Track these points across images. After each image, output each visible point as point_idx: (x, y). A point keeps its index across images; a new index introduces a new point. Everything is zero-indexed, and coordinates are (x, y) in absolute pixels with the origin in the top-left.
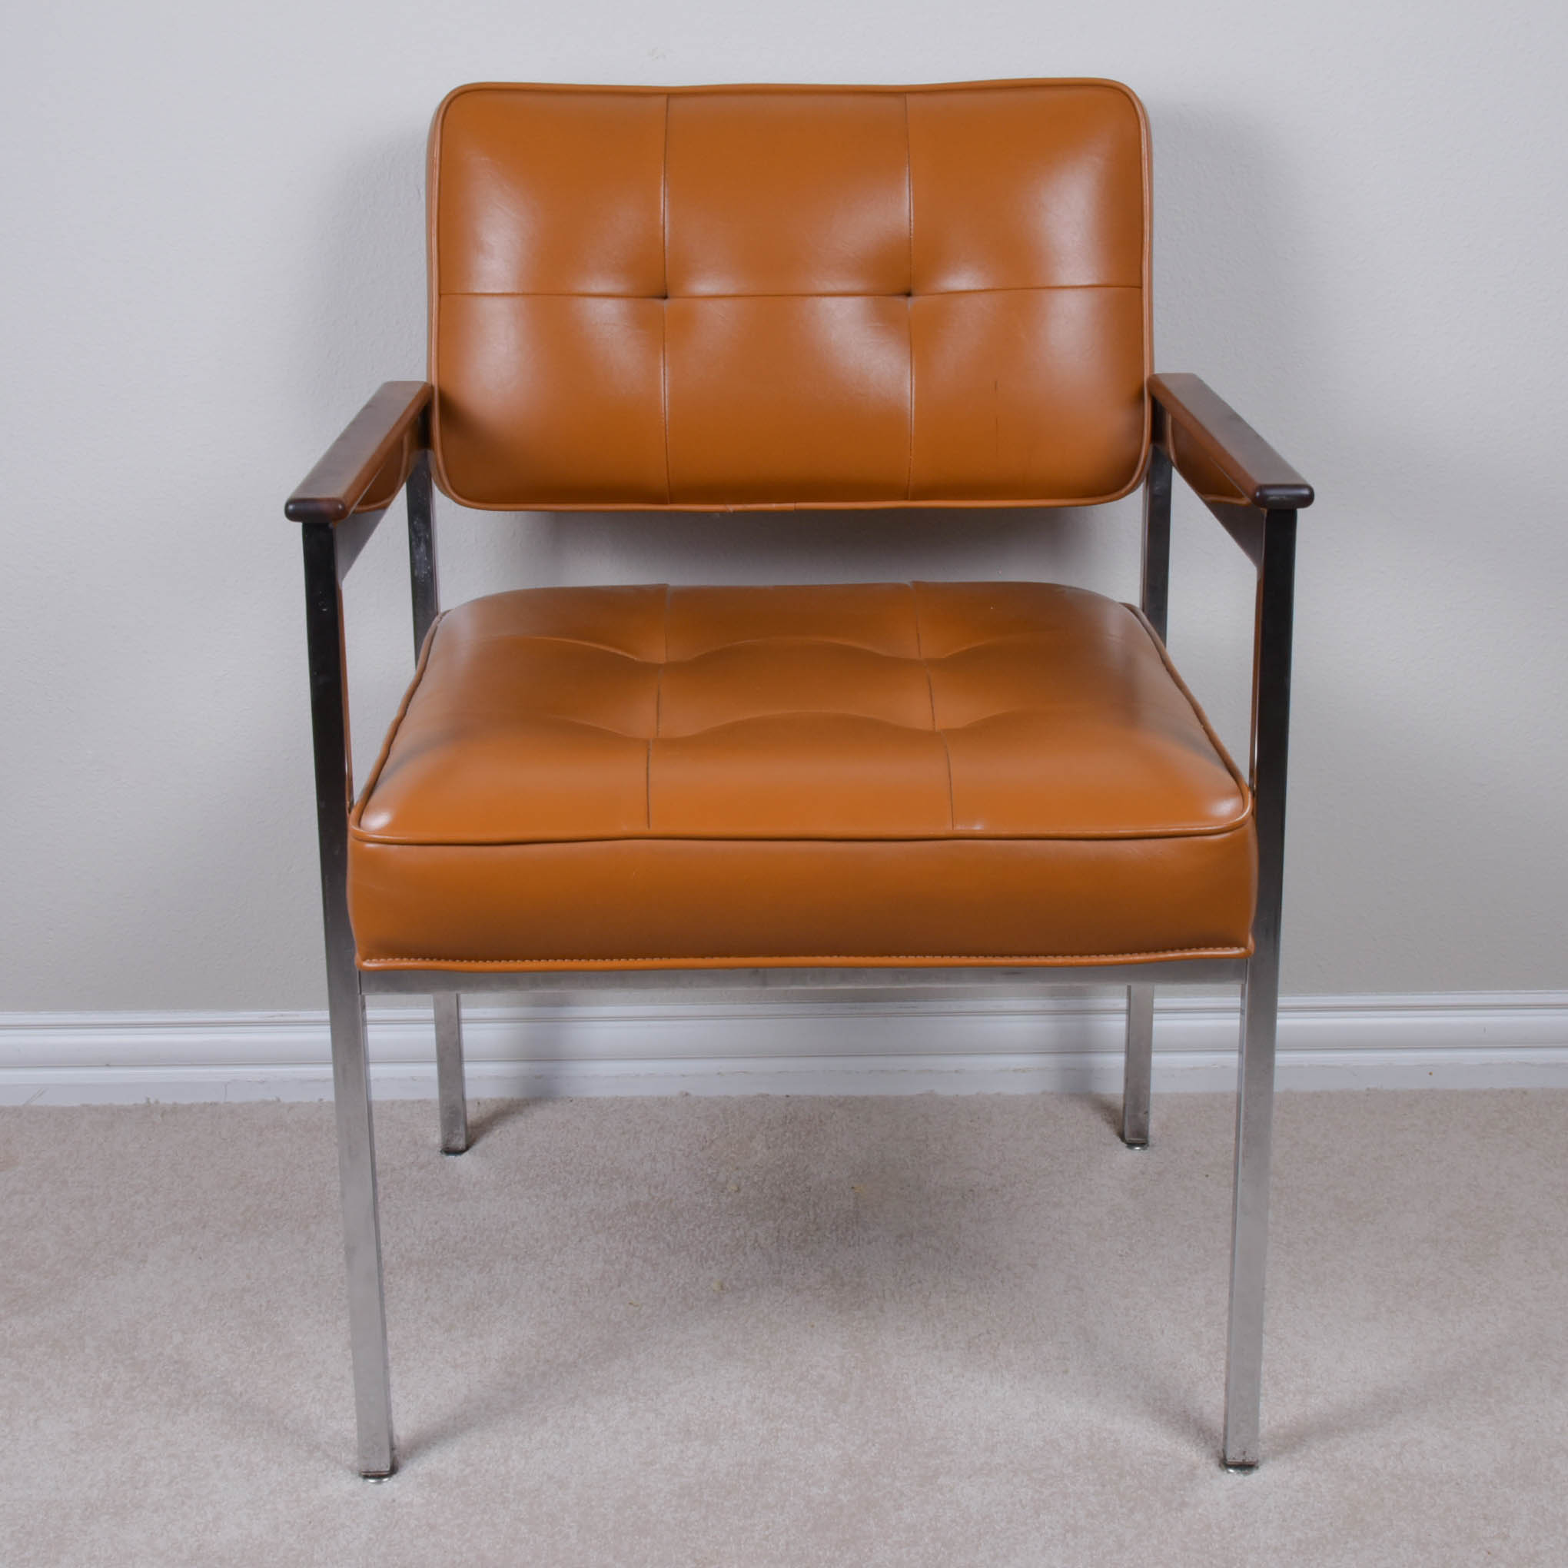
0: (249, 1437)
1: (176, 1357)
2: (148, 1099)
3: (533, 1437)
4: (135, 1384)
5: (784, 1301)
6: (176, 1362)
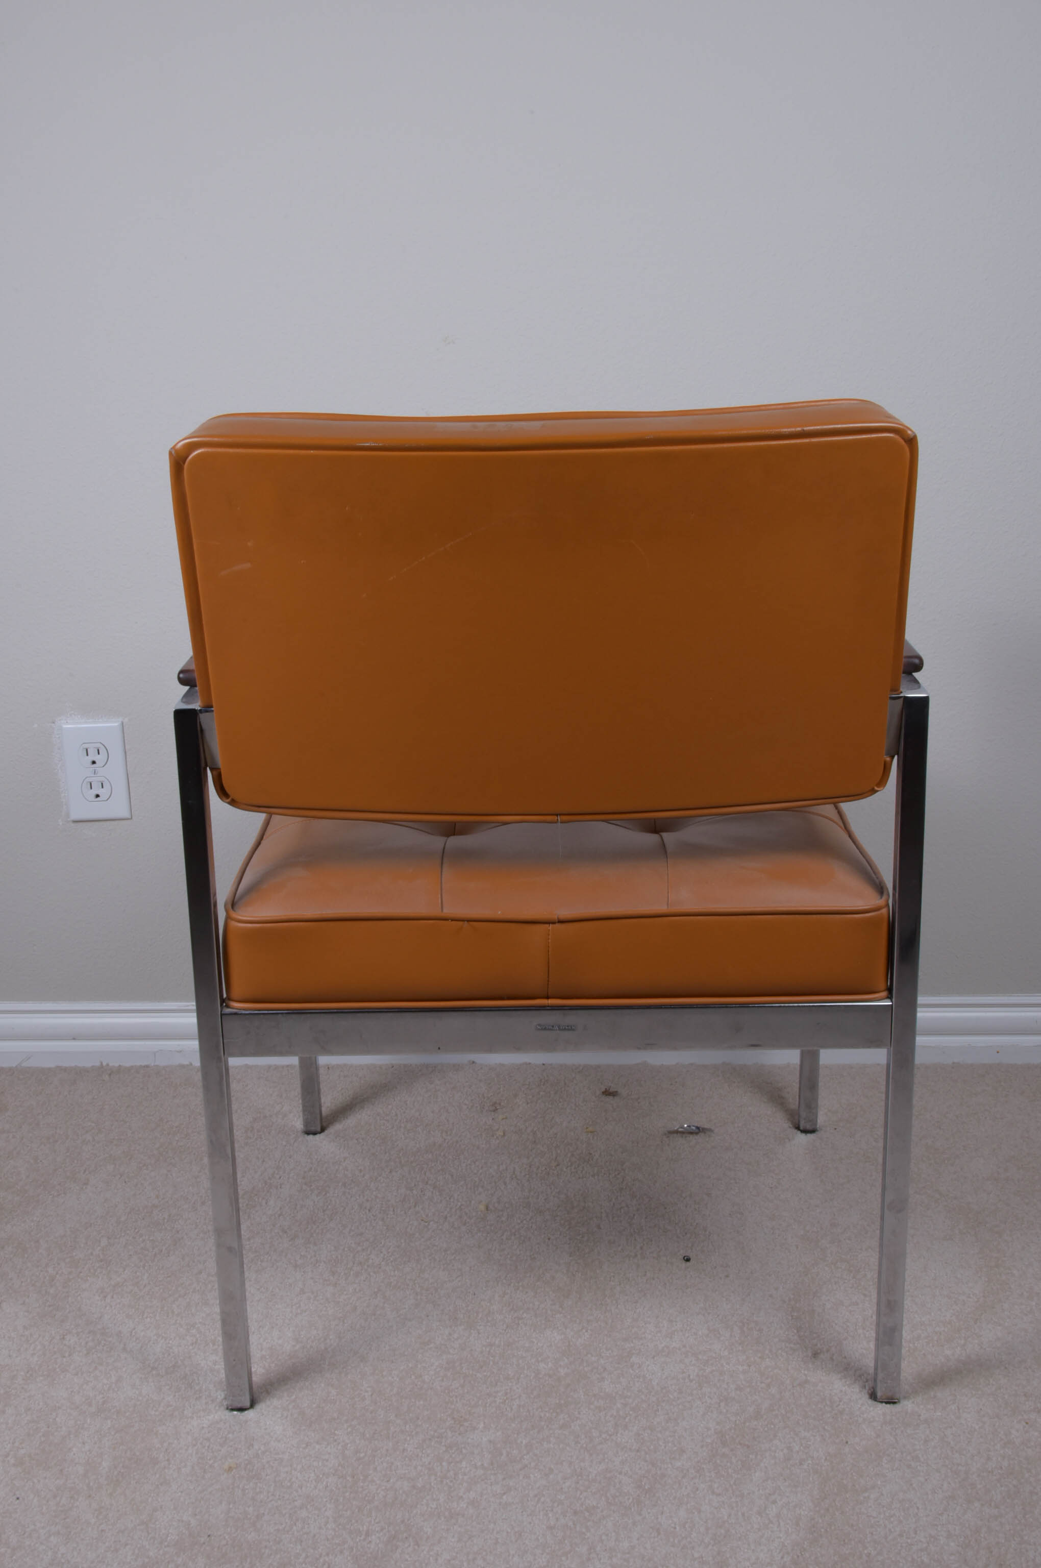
0: (147, 1318)
1: (102, 1257)
2: (101, 1063)
3: (345, 1321)
4: (71, 1277)
5: (530, 1220)
6: (101, 1261)
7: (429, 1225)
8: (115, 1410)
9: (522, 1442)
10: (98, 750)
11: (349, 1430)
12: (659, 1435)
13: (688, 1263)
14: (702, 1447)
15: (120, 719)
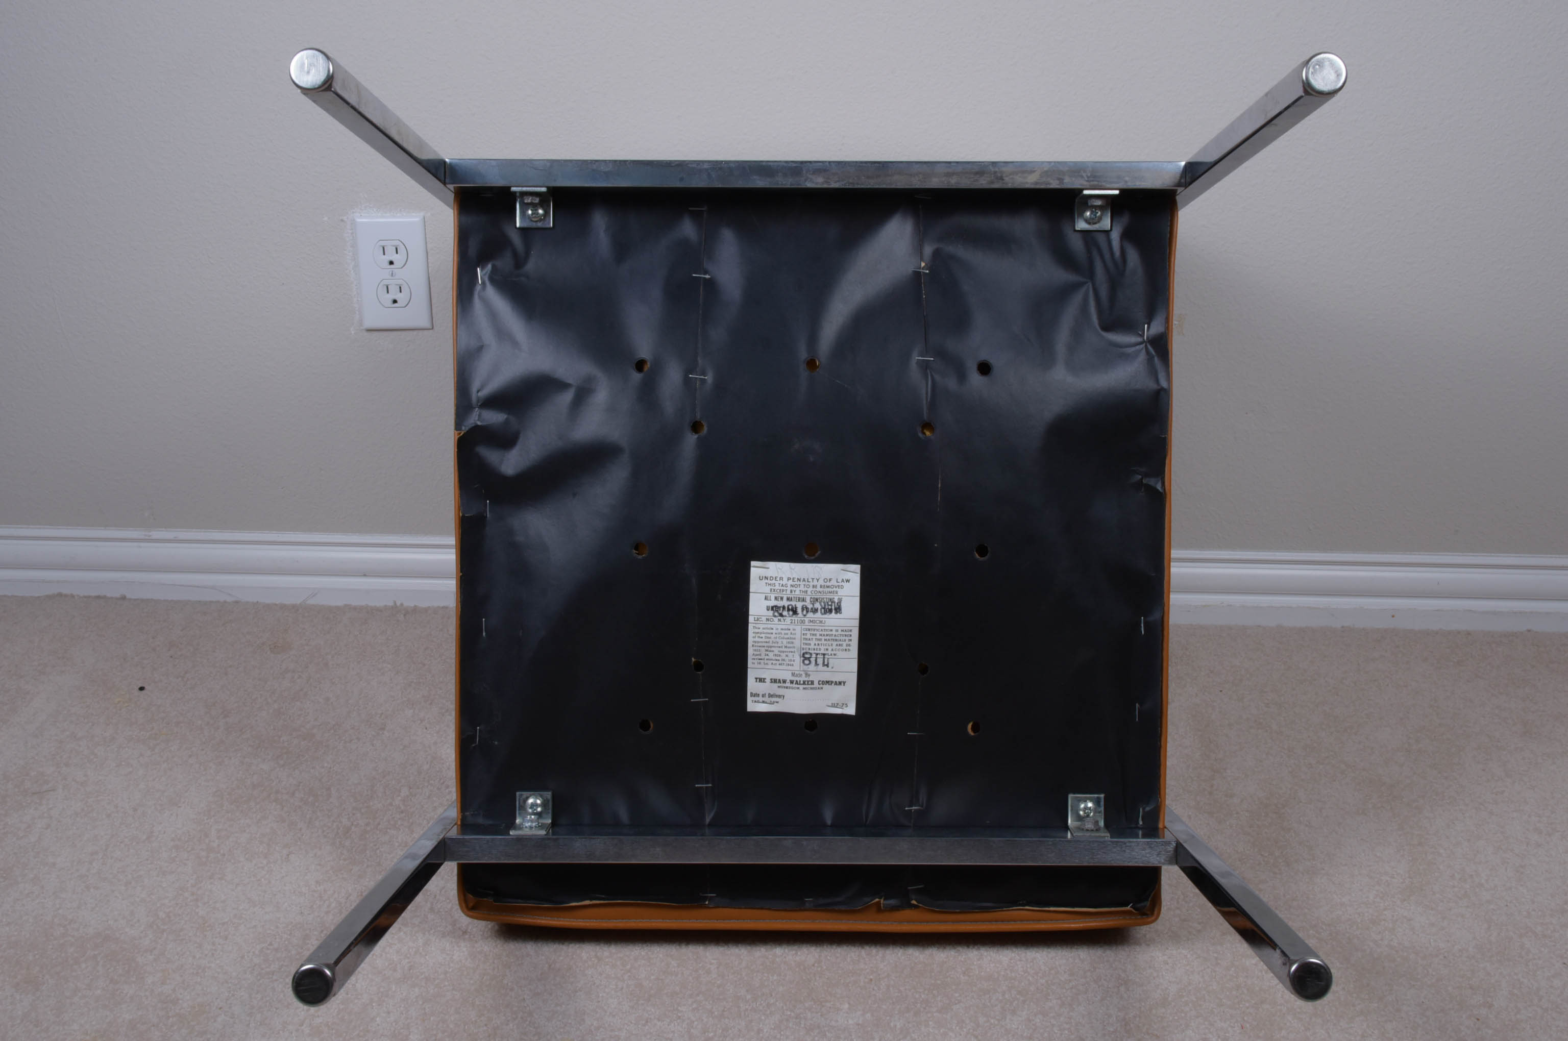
1: (402, 808)
2: (395, 602)
4: (368, 829)
6: (402, 812)
8: (423, 976)
9: (895, 1026)
10: (397, 249)
11: (695, 1006)
12: (1053, 1021)
14: (1104, 1035)
15: (422, 214)
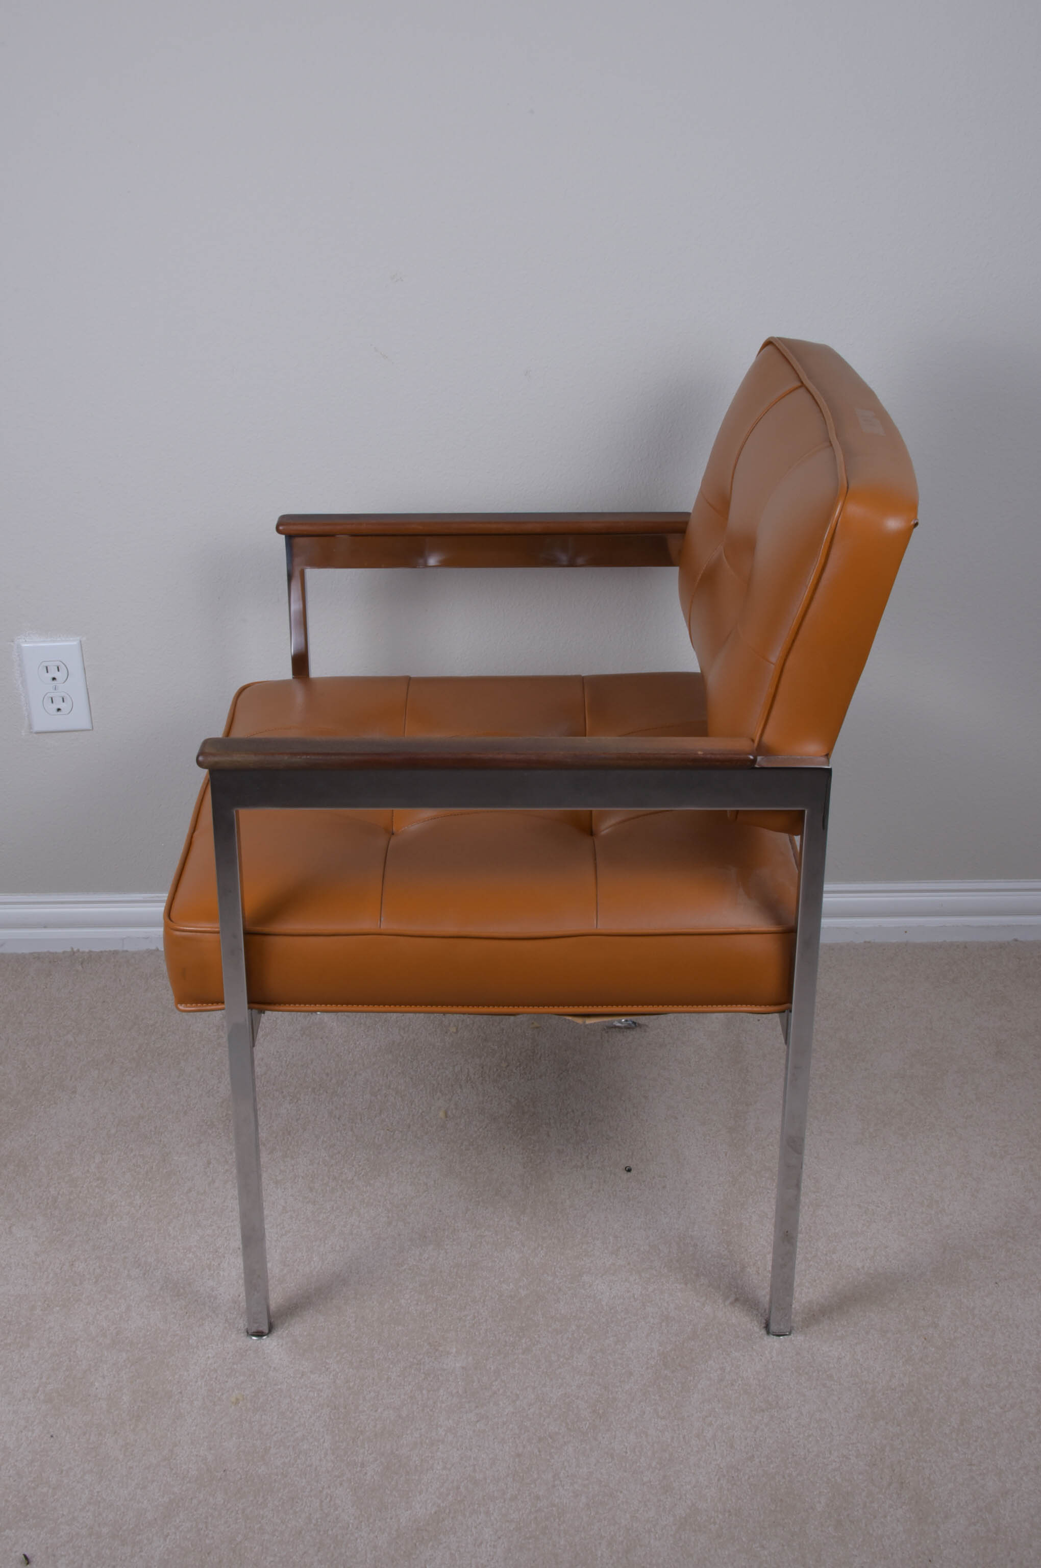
0: (146, 1241)
1: (98, 1174)
2: (72, 949)
3: (326, 1242)
5: (486, 1127)
7: (394, 1134)
8: (127, 1341)
9: (490, 1368)
10: (58, 668)
11: (338, 1358)
12: (610, 1358)
13: (629, 1173)
14: (647, 1368)
15: (78, 638)
